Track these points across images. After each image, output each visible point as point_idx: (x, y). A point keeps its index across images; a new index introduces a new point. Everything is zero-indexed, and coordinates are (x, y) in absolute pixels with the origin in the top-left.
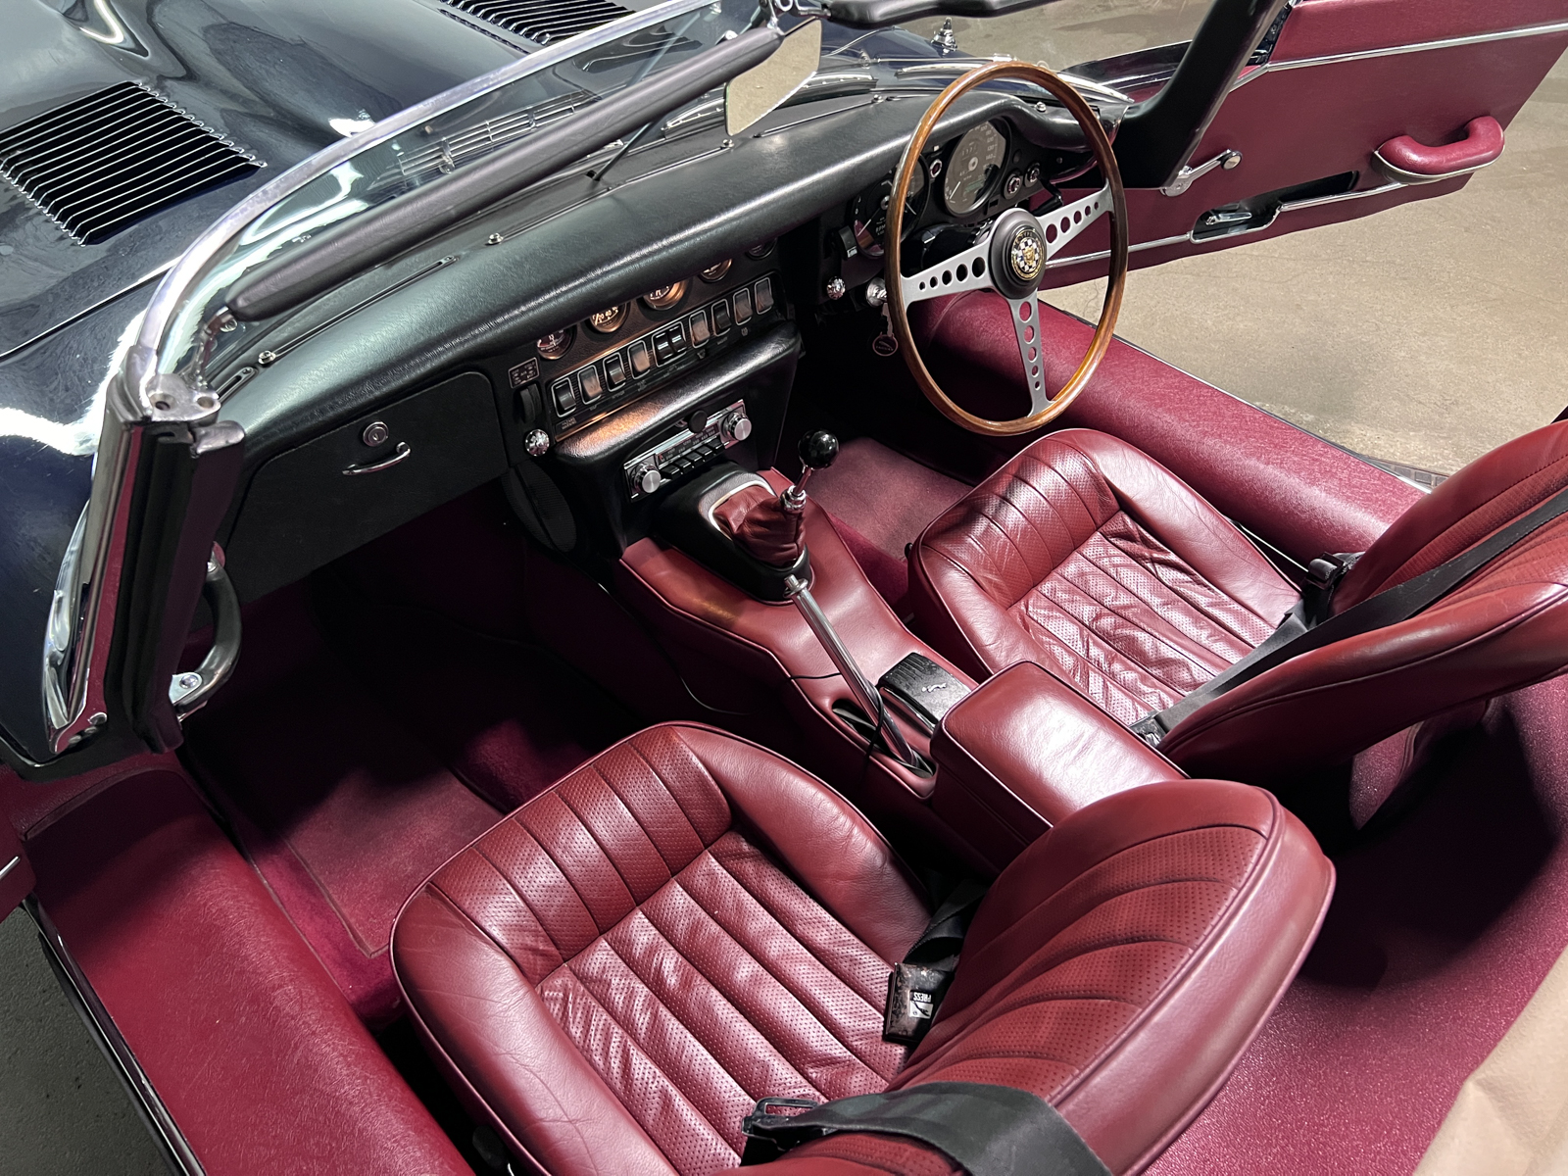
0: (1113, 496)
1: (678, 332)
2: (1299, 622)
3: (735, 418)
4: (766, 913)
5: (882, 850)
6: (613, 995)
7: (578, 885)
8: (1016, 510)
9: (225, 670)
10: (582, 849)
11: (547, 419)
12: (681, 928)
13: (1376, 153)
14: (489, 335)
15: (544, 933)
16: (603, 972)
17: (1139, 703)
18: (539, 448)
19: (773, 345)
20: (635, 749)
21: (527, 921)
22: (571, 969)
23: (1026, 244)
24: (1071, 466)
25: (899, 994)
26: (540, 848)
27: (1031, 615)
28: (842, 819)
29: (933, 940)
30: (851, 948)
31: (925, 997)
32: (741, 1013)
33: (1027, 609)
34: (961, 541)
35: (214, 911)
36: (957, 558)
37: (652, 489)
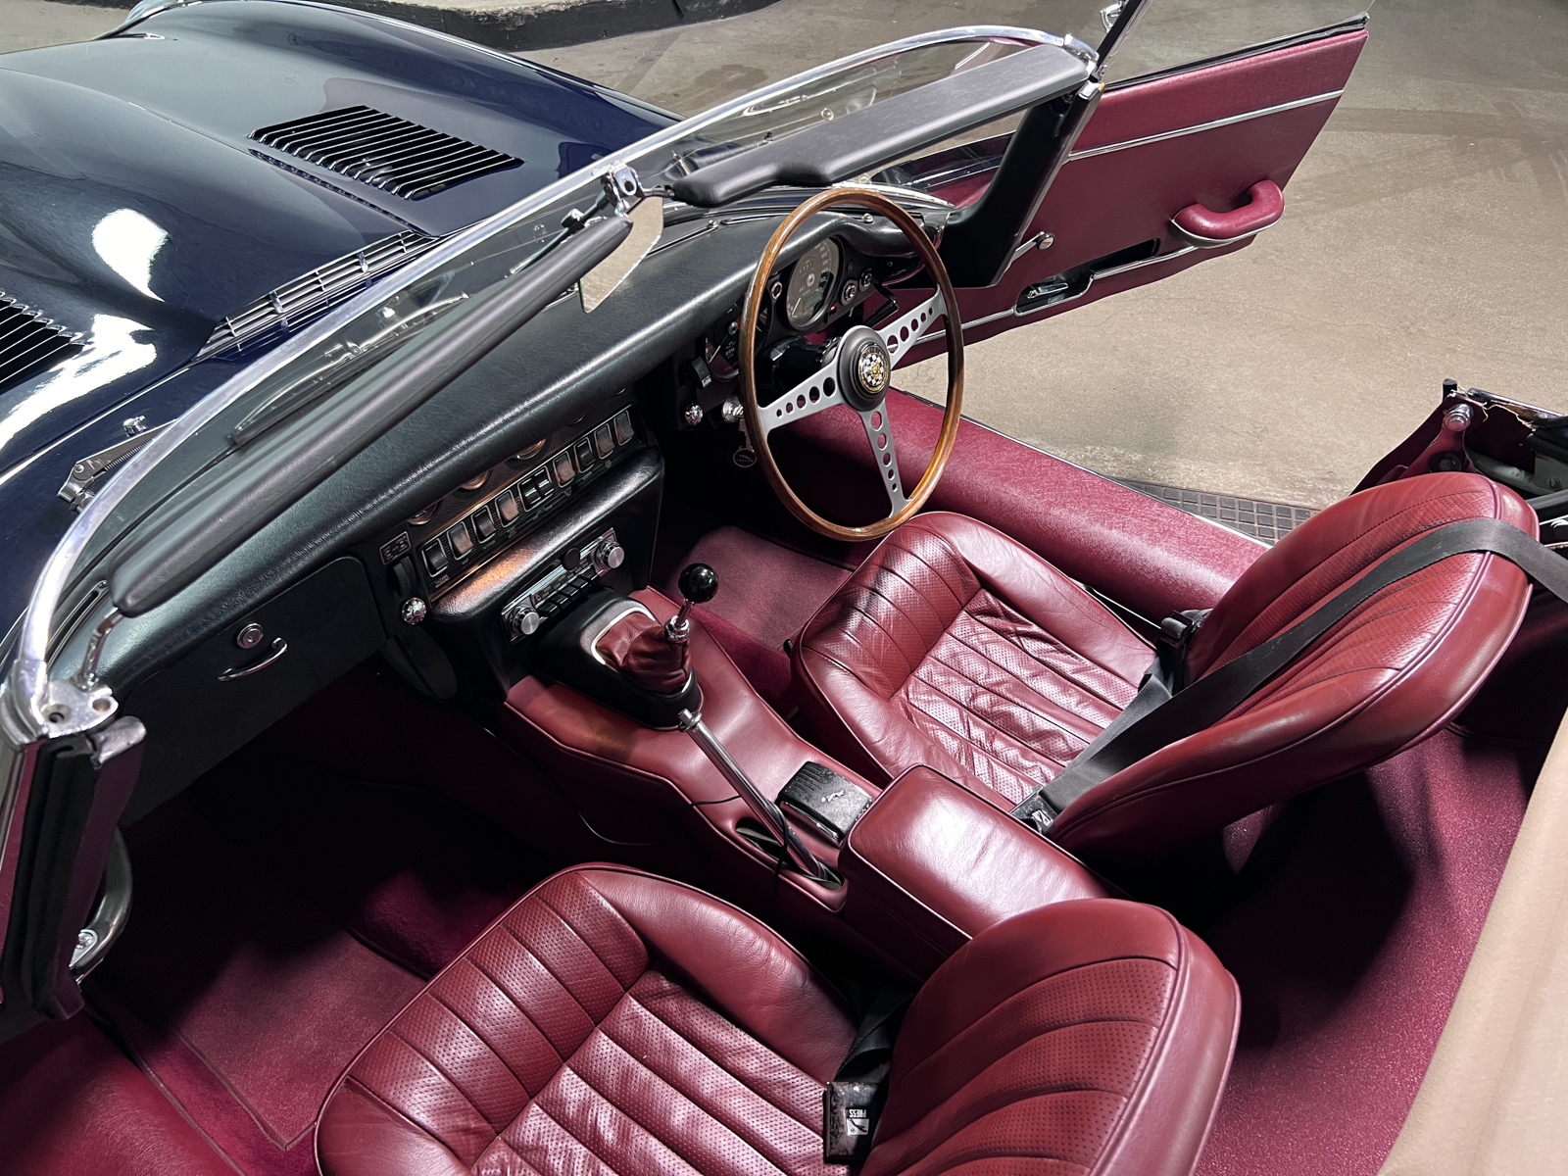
0: (973, 576)
1: (543, 476)
2: (1159, 683)
3: (608, 547)
4: (694, 1049)
5: (800, 967)
6: (552, 1161)
7: (503, 1052)
8: (885, 601)
9: (120, 920)
10: (503, 1015)
11: (422, 587)
12: (612, 1076)
13: (1173, 221)
14: (359, 523)
15: (474, 1109)
16: (538, 1139)
17: (1023, 779)
18: (416, 615)
19: (638, 475)
20: (543, 901)
21: (456, 1101)
22: (505, 1141)
23: (871, 359)
24: (929, 550)
25: (835, 1113)
26: (459, 1020)
27: (912, 702)
28: (759, 943)
29: (861, 1054)
30: (782, 1071)
31: (860, 1113)
32: (683, 1158)
33: (907, 695)
34: (838, 639)
35: (118, 1140)
36: (837, 657)
37: (532, 630)
